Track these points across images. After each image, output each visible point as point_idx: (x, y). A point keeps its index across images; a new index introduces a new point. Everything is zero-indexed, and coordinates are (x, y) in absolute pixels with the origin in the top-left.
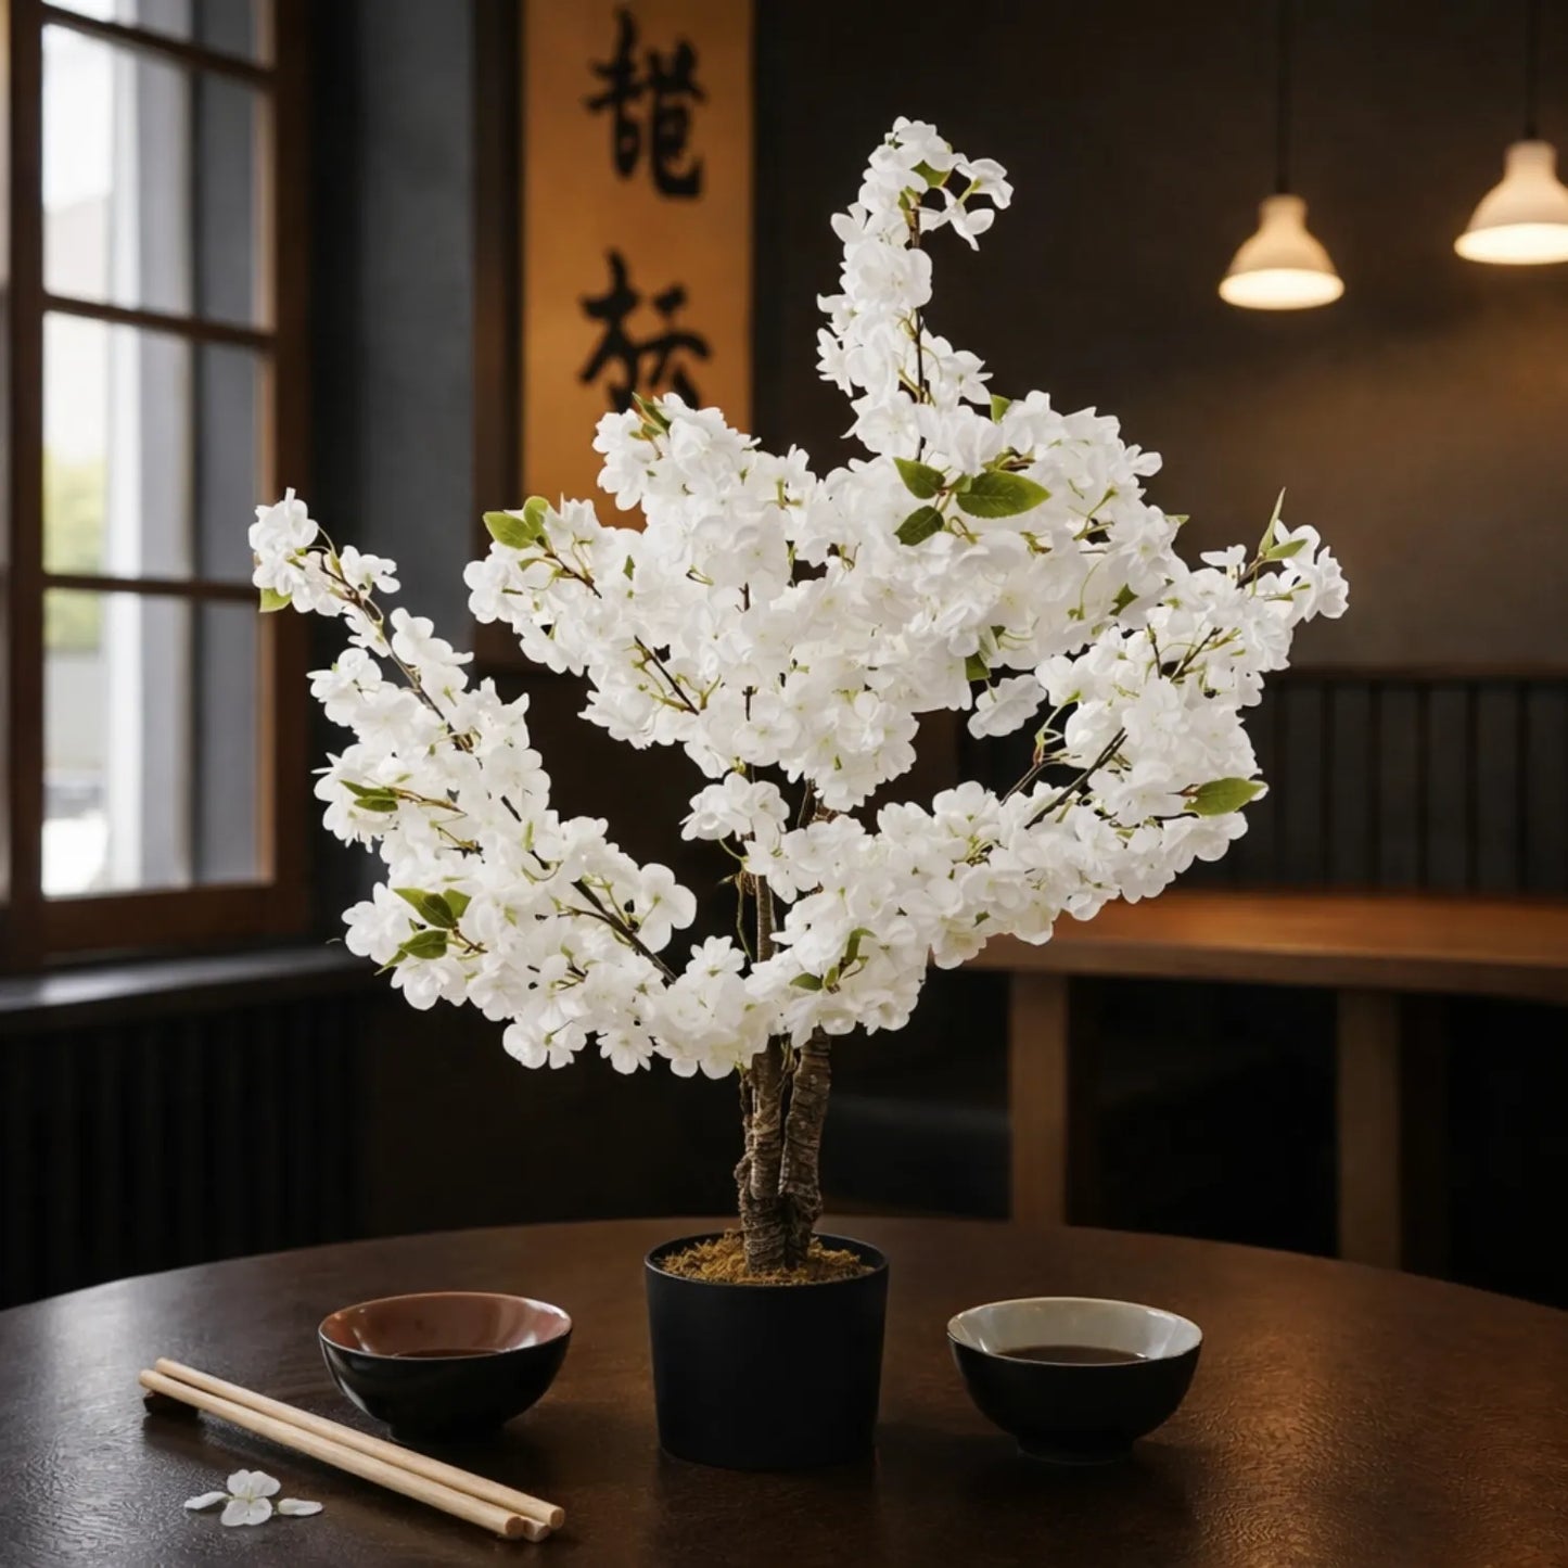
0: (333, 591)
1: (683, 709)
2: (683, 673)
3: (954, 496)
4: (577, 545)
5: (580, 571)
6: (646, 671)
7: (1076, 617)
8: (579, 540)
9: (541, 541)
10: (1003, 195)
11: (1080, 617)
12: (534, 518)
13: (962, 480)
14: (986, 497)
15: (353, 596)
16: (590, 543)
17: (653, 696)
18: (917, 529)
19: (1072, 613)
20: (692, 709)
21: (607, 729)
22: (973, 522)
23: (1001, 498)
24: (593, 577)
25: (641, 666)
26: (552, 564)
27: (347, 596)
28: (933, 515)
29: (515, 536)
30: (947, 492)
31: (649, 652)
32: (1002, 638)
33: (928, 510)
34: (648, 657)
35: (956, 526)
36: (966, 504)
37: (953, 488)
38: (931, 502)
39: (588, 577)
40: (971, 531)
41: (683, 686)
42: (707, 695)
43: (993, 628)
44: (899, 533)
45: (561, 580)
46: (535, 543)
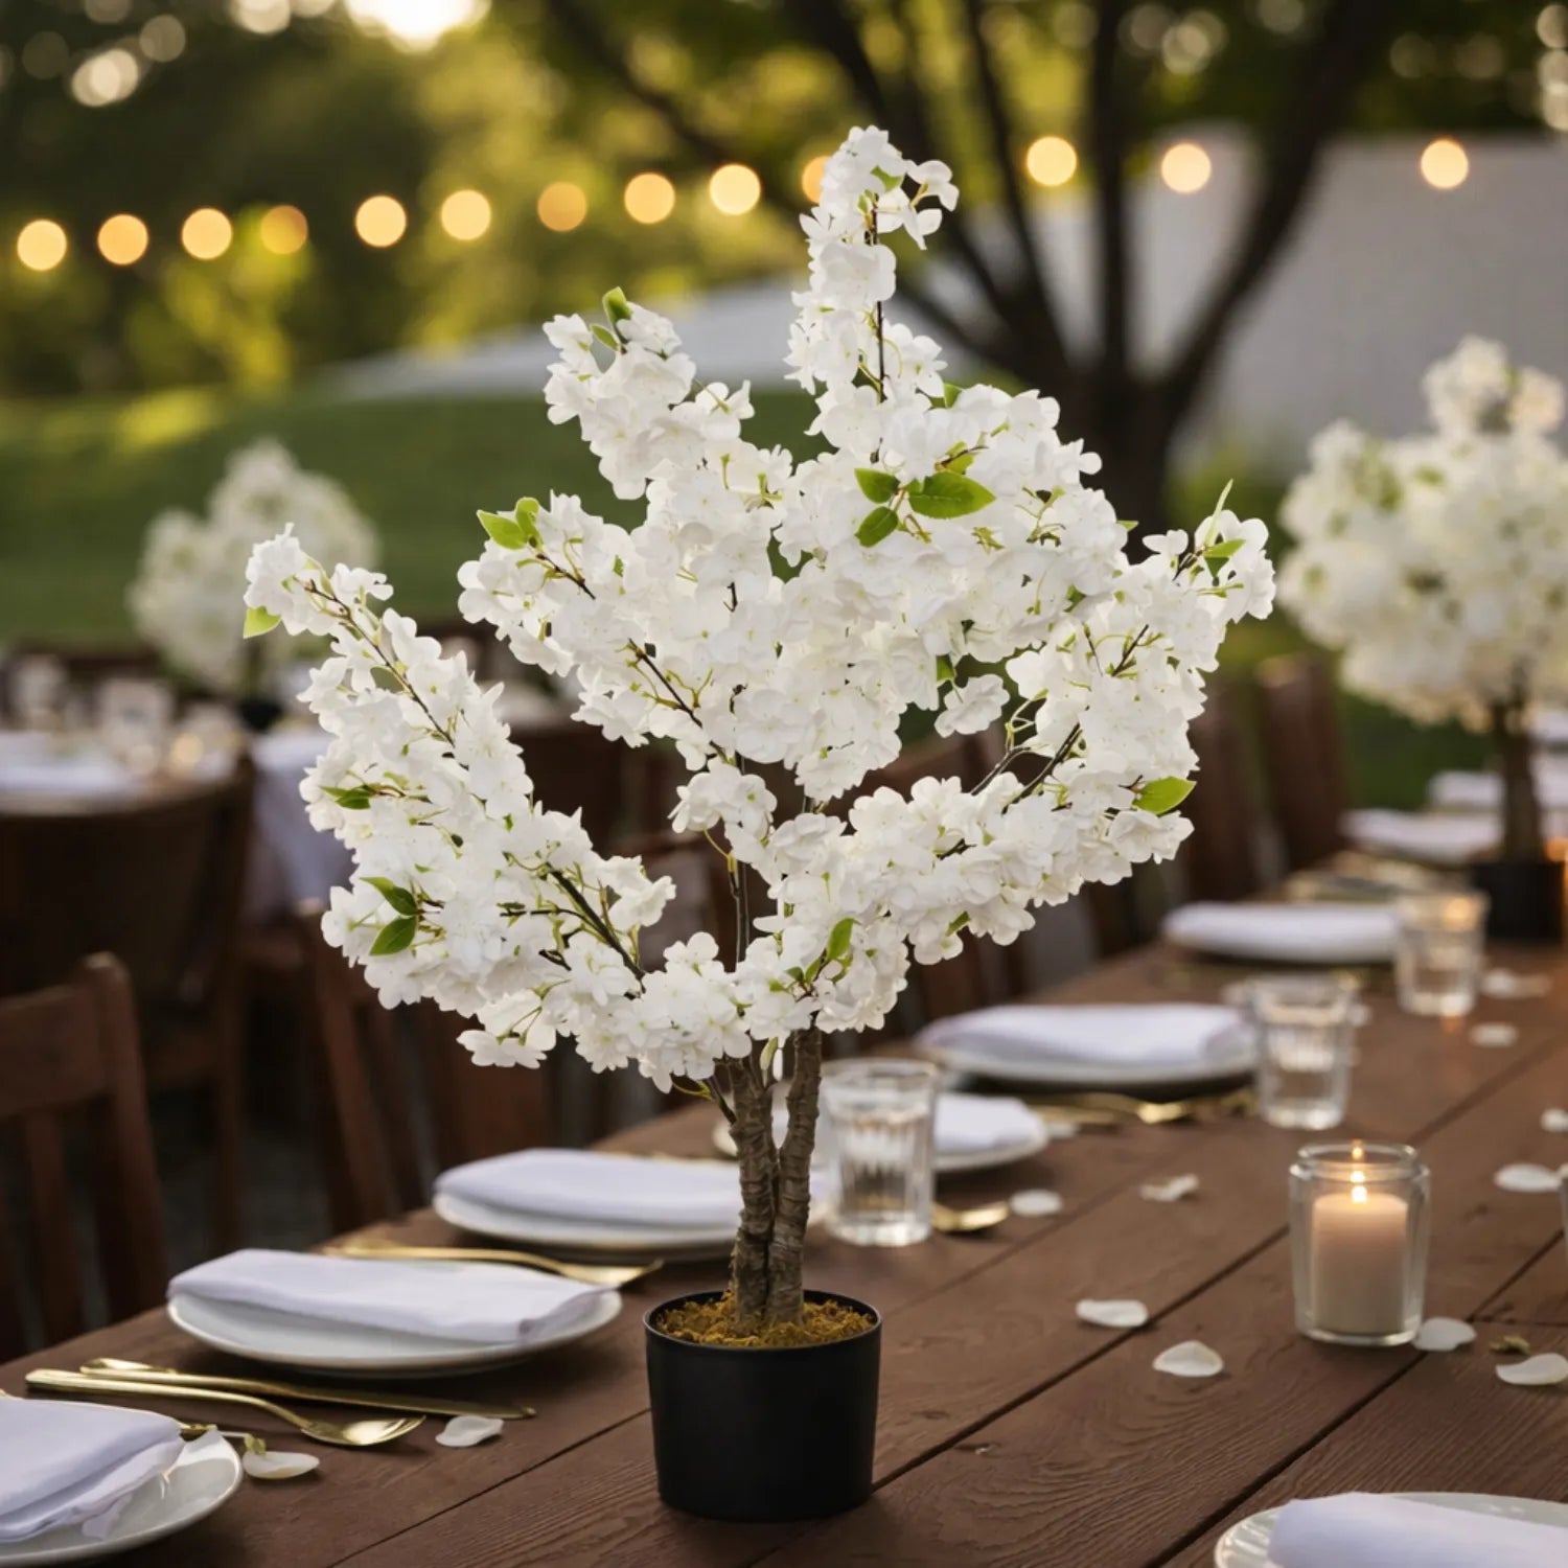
0: (324, 610)
1: (676, 707)
2: (675, 670)
3: (907, 495)
4: (568, 545)
5: (570, 570)
6: (639, 670)
7: (1033, 613)
8: (569, 538)
9: (533, 543)
10: (950, 198)
11: (1038, 612)
12: (524, 517)
13: (915, 482)
14: (936, 497)
15: (345, 612)
16: (580, 541)
17: (647, 695)
18: (875, 530)
19: (1030, 610)
20: (683, 707)
21: (600, 728)
22: (924, 521)
23: (949, 499)
24: (584, 577)
25: (634, 665)
26: (545, 565)
27: (340, 613)
28: (888, 515)
29: (509, 538)
30: (900, 493)
31: (640, 651)
32: (971, 633)
33: (885, 511)
34: (641, 656)
35: (910, 525)
36: (917, 505)
37: (905, 489)
38: (886, 504)
39: (579, 576)
40: (924, 530)
41: (674, 683)
42: (699, 692)
43: (963, 623)
44: (859, 535)
45: (555, 580)
46: (528, 544)
